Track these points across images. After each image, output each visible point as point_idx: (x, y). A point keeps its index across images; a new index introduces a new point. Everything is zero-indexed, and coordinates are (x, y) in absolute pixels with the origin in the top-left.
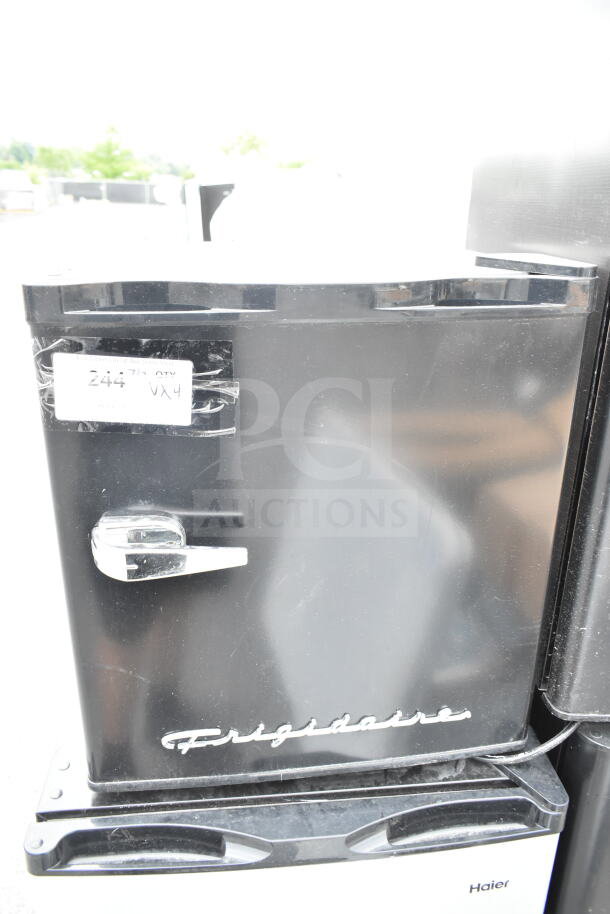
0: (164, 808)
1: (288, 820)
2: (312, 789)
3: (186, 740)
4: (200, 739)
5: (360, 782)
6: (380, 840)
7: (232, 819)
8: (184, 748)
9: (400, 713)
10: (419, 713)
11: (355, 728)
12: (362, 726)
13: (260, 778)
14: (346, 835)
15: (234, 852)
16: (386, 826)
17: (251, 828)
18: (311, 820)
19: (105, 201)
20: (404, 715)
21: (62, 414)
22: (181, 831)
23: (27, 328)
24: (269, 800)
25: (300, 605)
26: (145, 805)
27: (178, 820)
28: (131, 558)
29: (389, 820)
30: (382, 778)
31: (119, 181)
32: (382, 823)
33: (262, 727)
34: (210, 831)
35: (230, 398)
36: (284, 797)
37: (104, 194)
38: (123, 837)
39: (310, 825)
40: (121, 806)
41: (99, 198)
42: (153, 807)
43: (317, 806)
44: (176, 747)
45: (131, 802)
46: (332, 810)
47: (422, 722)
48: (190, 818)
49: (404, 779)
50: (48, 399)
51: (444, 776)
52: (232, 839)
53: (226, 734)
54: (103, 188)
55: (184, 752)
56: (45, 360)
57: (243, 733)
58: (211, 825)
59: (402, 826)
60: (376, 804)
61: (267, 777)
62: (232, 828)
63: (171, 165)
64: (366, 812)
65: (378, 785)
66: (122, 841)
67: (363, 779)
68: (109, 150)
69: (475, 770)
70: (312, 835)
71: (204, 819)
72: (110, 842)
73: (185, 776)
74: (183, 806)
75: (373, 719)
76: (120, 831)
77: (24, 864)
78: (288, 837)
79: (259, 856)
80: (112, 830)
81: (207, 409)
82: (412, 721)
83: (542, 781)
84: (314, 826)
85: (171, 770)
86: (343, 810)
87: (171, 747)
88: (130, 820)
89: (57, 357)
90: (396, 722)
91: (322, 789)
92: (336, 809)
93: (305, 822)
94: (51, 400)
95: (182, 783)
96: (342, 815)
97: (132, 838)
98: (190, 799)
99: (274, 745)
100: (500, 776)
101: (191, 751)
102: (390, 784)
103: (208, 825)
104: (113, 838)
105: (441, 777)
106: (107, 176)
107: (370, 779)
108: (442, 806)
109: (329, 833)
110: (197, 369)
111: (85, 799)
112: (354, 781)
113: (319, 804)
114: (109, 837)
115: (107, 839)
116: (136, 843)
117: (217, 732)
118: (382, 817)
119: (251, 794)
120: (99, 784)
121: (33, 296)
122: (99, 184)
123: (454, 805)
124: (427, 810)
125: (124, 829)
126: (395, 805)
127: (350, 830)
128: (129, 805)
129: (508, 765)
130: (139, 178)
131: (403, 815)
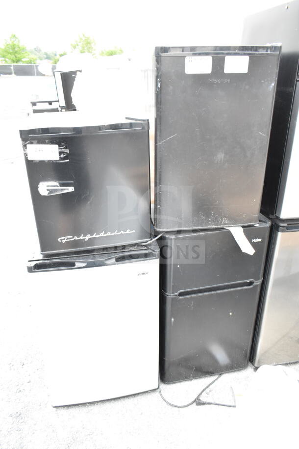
1: (91, 258)
2: (97, 252)
3: (64, 239)
4: (67, 239)
6: (113, 260)
8: (64, 241)
9: (117, 231)
10: (122, 231)
11: (105, 235)
12: (107, 234)
14: (104, 259)
15: (77, 265)
18: (96, 258)
19: (13, 75)
21: (30, 158)
23: (21, 139)
24: (86, 255)
26: (55, 258)
28: (48, 190)
31: (20, 64)
32: (114, 257)
33: (82, 235)
34: (71, 261)
35: (67, 153)
36: (90, 255)
37: (13, 71)
38: (50, 264)
40: (49, 258)
41: (10, 74)
42: (57, 258)
44: (62, 241)
47: (123, 233)
50: (26, 155)
52: (77, 262)
53: (73, 237)
54: (12, 68)
55: (63, 243)
56: (25, 146)
57: (78, 237)
59: (119, 259)
62: (77, 260)
63: (46, 54)
68: (13, 47)
73: (65, 249)
74: (65, 258)
75: (110, 232)
76: (50, 262)
77: (26, 270)
79: (84, 265)
80: (48, 262)
81: (62, 156)
82: (120, 233)
85: (60, 248)
87: (60, 241)
89: (28, 145)
90: (116, 233)
91: (100, 252)
94: (27, 155)
95: (64, 251)
97: (53, 264)
98: (66, 256)
99: (86, 240)
106: (14, 62)
107: (112, 249)
110: (59, 147)
111: (41, 257)
114: (47, 264)
117: (72, 237)
119: (82, 254)
120: (43, 253)
121: (22, 132)
122: (10, 66)
128: (51, 258)
129: (147, 245)
130: (31, 63)
131: (120, 257)
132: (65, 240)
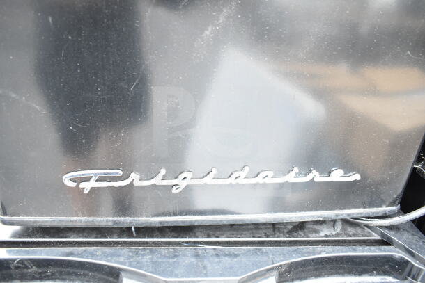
0: (71, 244)
1: (184, 261)
2: (209, 236)
3: (87, 179)
4: (100, 179)
5: (252, 233)
7: (132, 257)
8: (87, 187)
9: (296, 170)
10: (314, 171)
11: (253, 181)
12: (259, 180)
13: (161, 222)
14: (238, 278)
16: (275, 273)
17: (147, 266)
18: (206, 262)
20: (300, 173)
22: (82, 265)
24: (169, 244)
25: (207, 33)
26: (52, 240)
27: (79, 255)
29: (279, 266)
30: (271, 232)
32: (272, 269)
33: (163, 172)
34: (108, 266)
36: (183, 242)
38: (26, 267)
39: (205, 268)
40: (30, 240)
42: (61, 242)
43: (212, 251)
44: (78, 186)
45: (41, 237)
46: (226, 255)
47: (316, 180)
48: (92, 255)
49: (290, 233)
51: (325, 232)
52: (129, 275)
53: (126, 177)
55: (86, 192)
57: (145, 177)
58: (111, 261)
59: (289, 273)
60: (266, 253)
61: (168, 222)
62: (130, 265)
64: (257, 259)
65: (268, 237)
66: (25, 270)
67: (254, 231)
69: (351, 230)
70: (206, 275)
71: (105, 255)
72: (13, 271)
73: (90, 216)
74: (90, 244)
75: (270, 174)
76: (22, 261)
78: (182, 277)
80: (14, 260)
82: (307, 179)
83: (414, 241)
84: (209, 267)
85: (75, 209)
86: (236, 256)
87: (73, 185)
88: (34, 253)
90: (291, 178)
91: (218, 237)
92: (229, 255)
93: (200, 263)
95: (87, 221)
96: (235, 260)
97: (35, 269)
98: (96, 238)
99: (175, 191)
100: (374, 236)
101: (93, 190)
102: (278, 237)
103: (108, 261)
104: (17, 268)
105: (322, 234)
107: (261, 231)
108: (326, 258)
109: (221, 275)
112: (246, 232)
113: (214, 249)
114: (12, 266)
115: (10, 268)
116: (40, 274)
117: (119, 174)
118: (273, 263)
119: (153, 237)
123: (336, 257)
124: (313, 260)
125: (27, 260)
126: (284, 255)
127: (242, 274)
128: (38, 240)
129: (381, 227)
131: (292, 263)
132: (93, 184)
